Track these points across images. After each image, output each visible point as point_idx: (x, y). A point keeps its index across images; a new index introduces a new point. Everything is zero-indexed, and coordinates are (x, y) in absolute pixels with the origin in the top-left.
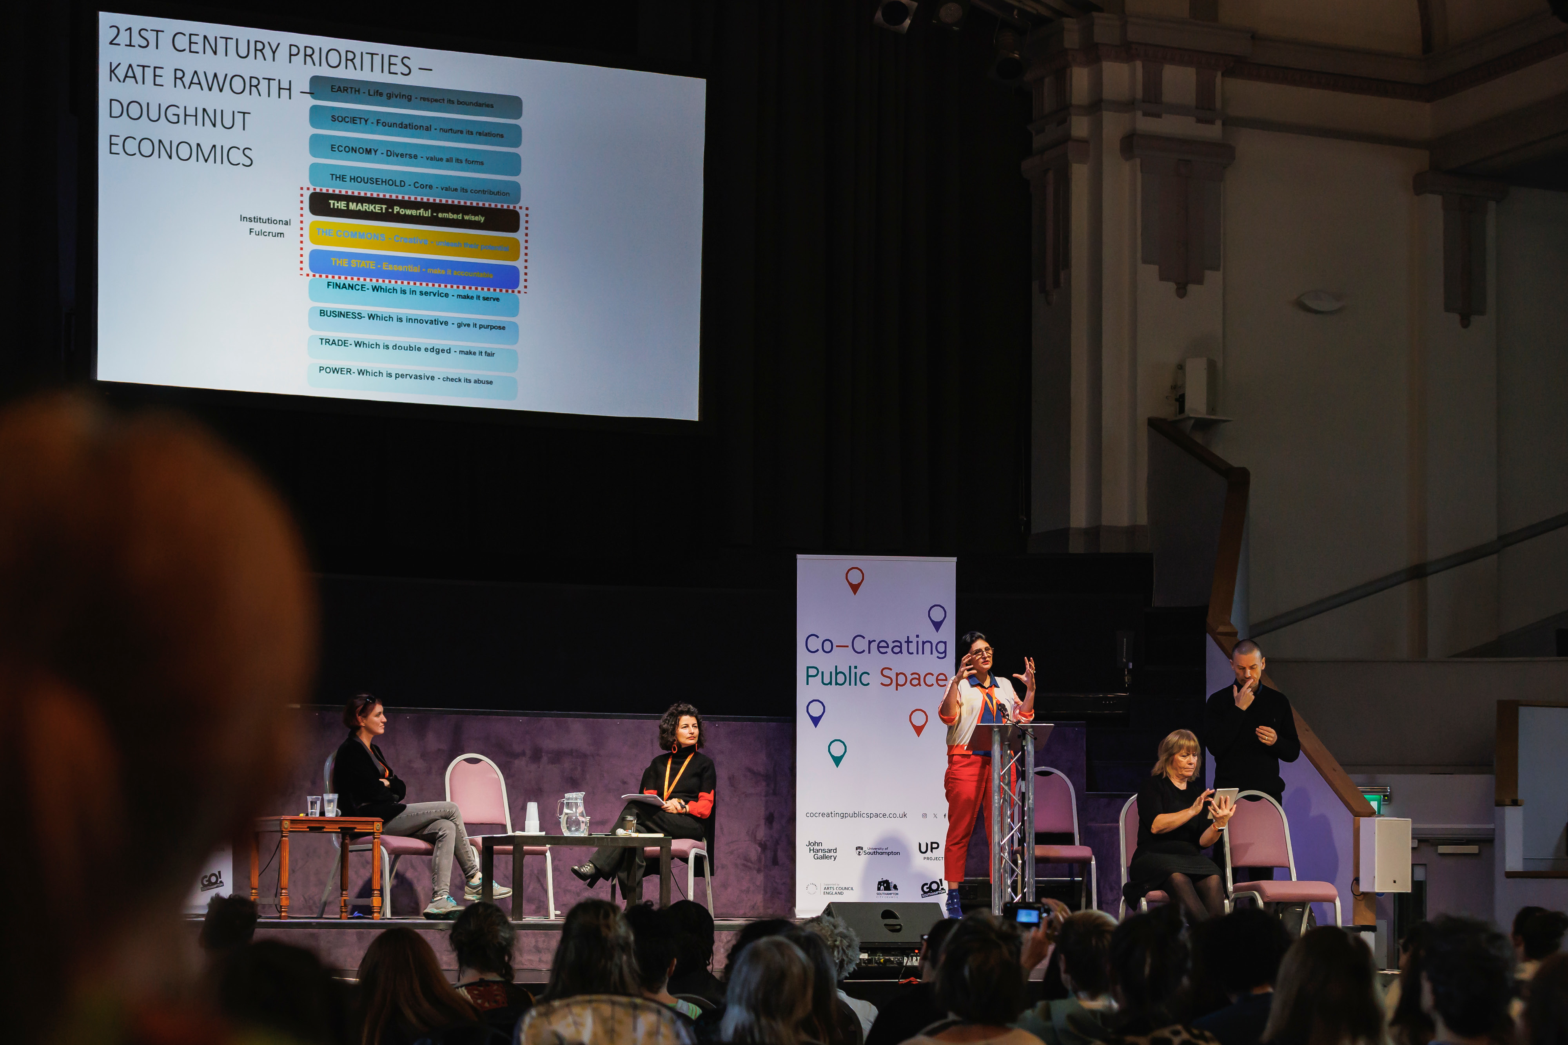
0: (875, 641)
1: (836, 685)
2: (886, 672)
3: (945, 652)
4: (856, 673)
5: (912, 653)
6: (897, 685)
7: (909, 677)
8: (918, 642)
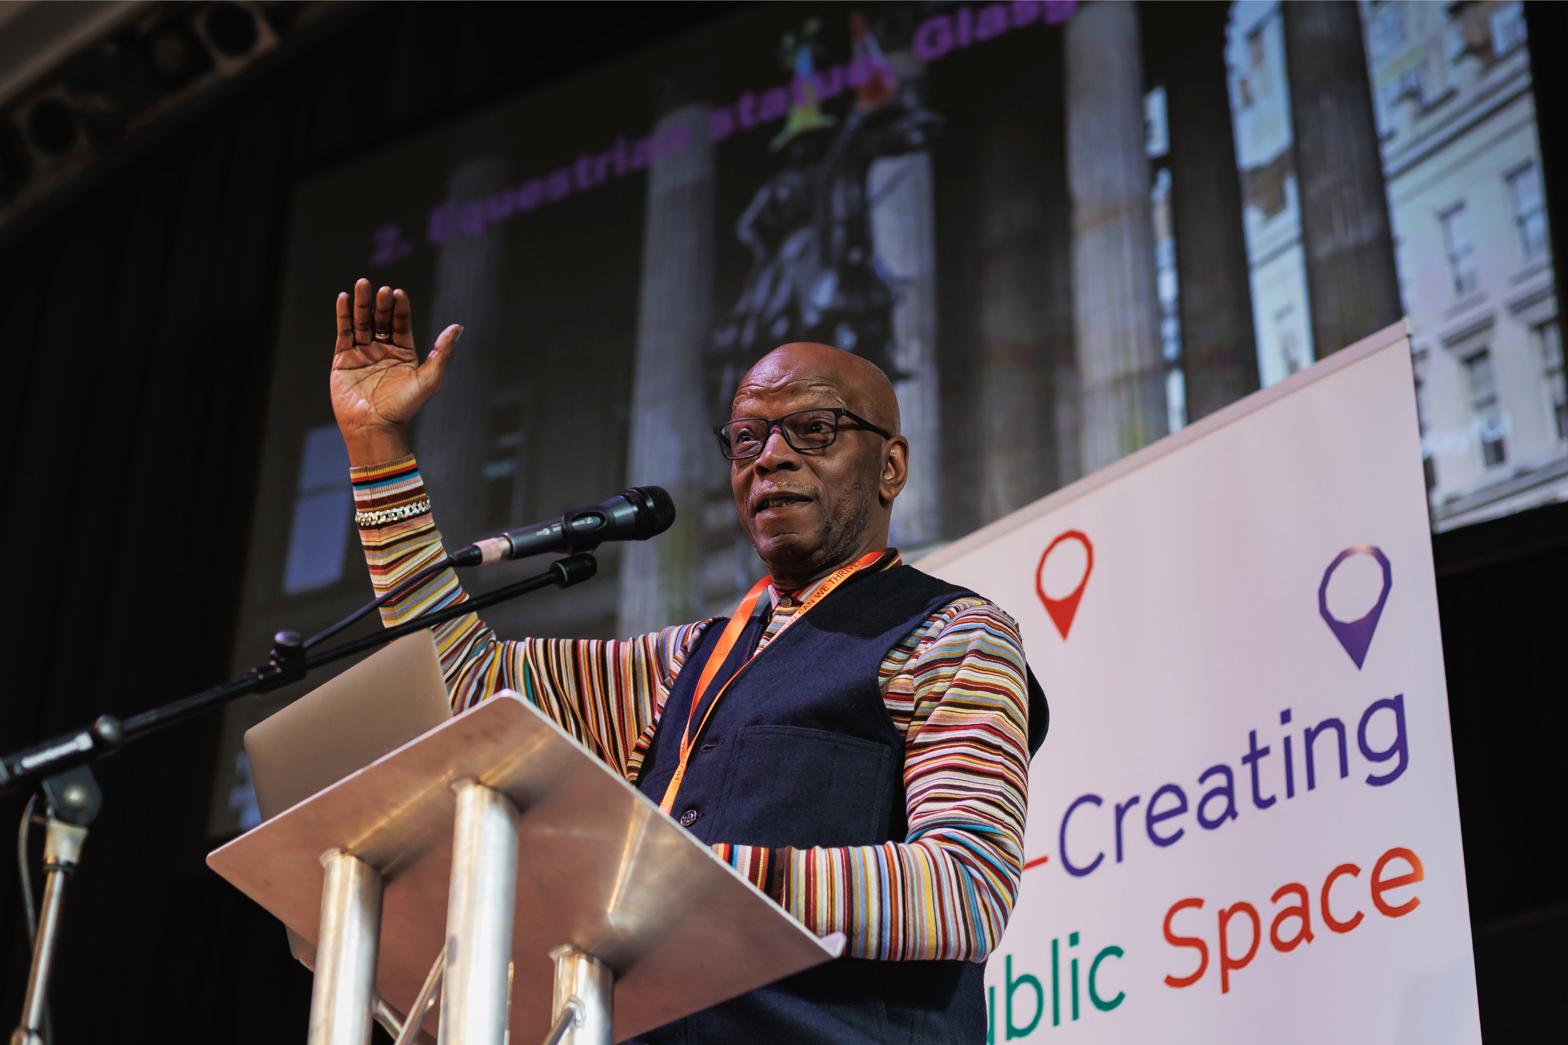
0: (1135, 800)
1: (1009, 1037)
2: (1182, 926)
3: (1401, 745)
4: (1075, 963)
5: (1272, 801)
6: (1227, 964)
7: (1268, 913)
8: (1287, 741)
